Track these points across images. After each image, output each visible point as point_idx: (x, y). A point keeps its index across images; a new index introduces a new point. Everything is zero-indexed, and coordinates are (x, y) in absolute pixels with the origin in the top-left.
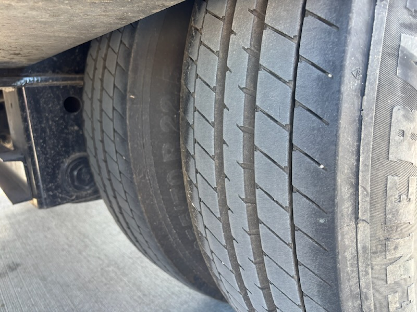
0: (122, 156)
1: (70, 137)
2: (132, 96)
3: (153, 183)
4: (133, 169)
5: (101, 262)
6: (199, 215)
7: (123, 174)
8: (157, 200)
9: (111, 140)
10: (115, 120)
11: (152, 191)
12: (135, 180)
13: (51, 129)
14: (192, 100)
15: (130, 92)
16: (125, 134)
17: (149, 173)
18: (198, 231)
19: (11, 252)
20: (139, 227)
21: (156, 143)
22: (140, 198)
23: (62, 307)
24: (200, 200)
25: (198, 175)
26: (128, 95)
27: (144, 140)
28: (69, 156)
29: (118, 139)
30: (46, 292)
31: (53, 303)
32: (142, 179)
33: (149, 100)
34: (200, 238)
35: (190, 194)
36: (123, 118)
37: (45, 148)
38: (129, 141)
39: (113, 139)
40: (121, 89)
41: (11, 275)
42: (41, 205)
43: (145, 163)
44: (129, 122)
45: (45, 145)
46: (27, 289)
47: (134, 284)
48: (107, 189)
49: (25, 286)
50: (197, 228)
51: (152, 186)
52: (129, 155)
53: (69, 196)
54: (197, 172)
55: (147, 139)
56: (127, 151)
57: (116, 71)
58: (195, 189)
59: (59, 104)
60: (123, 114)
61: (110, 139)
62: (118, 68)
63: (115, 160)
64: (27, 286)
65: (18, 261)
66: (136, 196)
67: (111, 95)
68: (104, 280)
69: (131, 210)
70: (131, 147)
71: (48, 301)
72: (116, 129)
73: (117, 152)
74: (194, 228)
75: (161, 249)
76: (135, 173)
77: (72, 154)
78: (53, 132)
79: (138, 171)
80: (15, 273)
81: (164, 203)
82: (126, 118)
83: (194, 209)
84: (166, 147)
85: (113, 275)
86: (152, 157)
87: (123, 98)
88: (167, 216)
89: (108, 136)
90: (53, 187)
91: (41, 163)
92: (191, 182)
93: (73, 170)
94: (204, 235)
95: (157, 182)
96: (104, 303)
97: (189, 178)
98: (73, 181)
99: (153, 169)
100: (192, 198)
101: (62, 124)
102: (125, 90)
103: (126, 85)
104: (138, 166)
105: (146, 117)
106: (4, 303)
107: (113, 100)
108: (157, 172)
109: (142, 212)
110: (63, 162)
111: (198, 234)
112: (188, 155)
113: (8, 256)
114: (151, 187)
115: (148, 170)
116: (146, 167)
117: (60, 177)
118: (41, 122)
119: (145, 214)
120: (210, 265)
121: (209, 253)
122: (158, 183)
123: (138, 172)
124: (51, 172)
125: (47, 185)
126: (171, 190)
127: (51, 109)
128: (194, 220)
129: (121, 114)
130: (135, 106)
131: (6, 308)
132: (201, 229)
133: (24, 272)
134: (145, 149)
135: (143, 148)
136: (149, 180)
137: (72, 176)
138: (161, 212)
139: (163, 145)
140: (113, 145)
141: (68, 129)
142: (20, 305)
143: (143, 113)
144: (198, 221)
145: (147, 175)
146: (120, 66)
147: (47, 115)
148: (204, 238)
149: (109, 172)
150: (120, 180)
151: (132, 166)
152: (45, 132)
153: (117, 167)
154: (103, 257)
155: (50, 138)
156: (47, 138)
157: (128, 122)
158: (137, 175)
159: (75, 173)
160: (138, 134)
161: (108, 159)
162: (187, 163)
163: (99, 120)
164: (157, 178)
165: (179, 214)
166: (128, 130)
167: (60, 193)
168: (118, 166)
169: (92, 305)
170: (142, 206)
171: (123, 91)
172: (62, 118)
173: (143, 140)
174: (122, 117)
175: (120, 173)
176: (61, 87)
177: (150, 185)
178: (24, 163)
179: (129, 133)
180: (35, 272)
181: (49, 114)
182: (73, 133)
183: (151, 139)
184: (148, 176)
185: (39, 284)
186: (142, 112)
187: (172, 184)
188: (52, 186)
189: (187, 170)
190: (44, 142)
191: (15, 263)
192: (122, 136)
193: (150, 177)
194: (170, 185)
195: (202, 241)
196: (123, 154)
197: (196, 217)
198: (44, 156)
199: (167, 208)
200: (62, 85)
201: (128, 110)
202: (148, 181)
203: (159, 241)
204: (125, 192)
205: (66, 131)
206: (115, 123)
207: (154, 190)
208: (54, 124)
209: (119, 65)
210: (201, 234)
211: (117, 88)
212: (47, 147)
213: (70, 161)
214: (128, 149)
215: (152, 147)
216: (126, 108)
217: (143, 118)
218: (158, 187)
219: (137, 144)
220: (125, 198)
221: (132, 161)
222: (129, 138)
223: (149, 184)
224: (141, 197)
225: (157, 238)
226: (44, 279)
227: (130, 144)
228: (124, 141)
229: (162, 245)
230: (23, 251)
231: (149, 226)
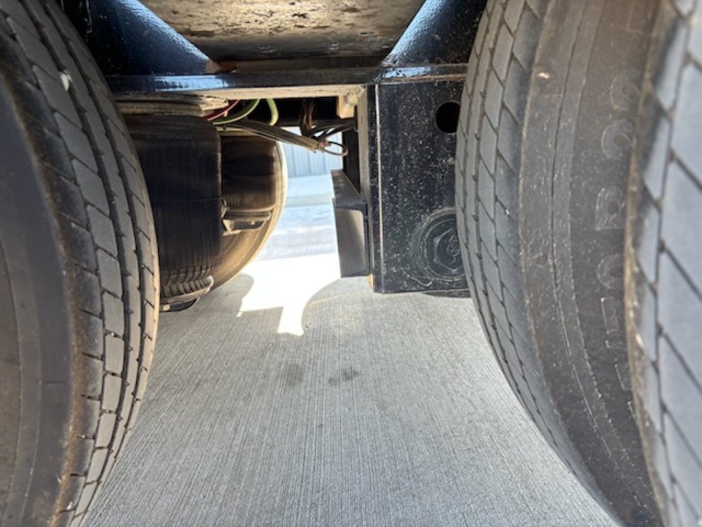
0: (505, 209)
1: (439, 176)
2: (542, 75)
3: (562, 275)
4: (521, 237)
5: (472, 410)
6: (650, 372)
7: (502, 247)
8: (565, 314)
9: (490, 173)
10: (501, 131)
11: (557, 293)
12: (522, 263)
13: (409, 160)
14: (682, 33)
15: (539, 64)
16: (516, 159)
17: (555, 253)
18: (643, 412)
19: (353, 353)
20: (521, 363)
21: (583, 184)
22: (528, 302)
23: (395, 460)
24: (659, 331)
25: (664, 258)
26: (535, 70)
27: (556, 176)
28: (431, 211)
29: (502, 172)
30: (379, 429)
31: (384, 448)
32: (538, 261)
33: (584, 82)
34: (647, 431)
35: (635, 309)
36: (516, 126)
37: (396, 192)
38: (520, 176)
39: (492, 171)
40: (522, 63)
41: (344, 385)
42: (378, 286)
43: (549, 228)
44: (528, 133)
45: (395, 187)
46: (356, 415)
47: (519, 469)
48: (475, 274)
49: (355, 408)
50: (641, 404)
51: (558, 281)
52: (517, 205)
53: (421, 280)
54: (662, 248)
55: (562, 174)
56: (514, 196)
57: (519, 24)
58: (649, 296)
59: (428, 116)
60: (518, 115)
61: (488, 171)
62: (526, 14)
63: (492, 216)
64: (358, 409)
65: (358, 368)
66: (522, 298)
67: (503, 78)
68: (469, 442)
69: (510, 325)
70: (524, 190)
71: (378, 444)
72: (501, 151)
73: (496, 199)
74: (637, 402)
75: (561, 423)
76: (525, 247)
77: (437, 208)
78: (412, 165)
79: (531, 243)
80: (349, 383)
81: (582, 326)
82: (522, 124)
83: (641, 351)
84: (607, 195)
85: (486, 438)
86: (569, 217)
87: (524, 79)
88: (586, 356)
89: (486, 167)
90: (399, 260)
91: (386, 217)
92: (640, 278)
93: (434, 235)
94: (658, 427)
95: (571, 276)
96: (458, 480)
97: (638, 265)
98: (431, 256)
99: (567, 245)
100: (638, 320)
101: (428, 151)
102: (531, 62)
103: (534, 49)
104: (534, 232)
105: (569, 123)
106: (324, 423)
107: (504, 88)
108: (575, 253)
109: (528, 334)
110: (419, 220)
111: (644, 421)
112: (646, 200)
113: (348, 357)
114: (556, 285)
115: (555, 245)
116: (550, 237)
117: (411, 244)
118: (394, 146)
119: (534, 339)
120: (666, 507)
121: (665, 480)
122: (574, 277)
123: (530, 246)
124: (398, 234)
125: (389, 255)
126: (602, 300)
127: (414, 123)
128: (637, 380)
129: (515, 115)
130: (547, 96)
131: (323, 431)
132: (652, 408)
133: (360, 387)
134: (555, 196)
135: (550, 193)
136: (554, 266)
137: (430, 247)
138: (571, 344)
139: (599, 191)
140: (492, 184)
141: (436, 163)
142: (341, 435)
143: (564, 112)
144: (645, 386)
145: (550, 256)
146: (530, 10)
147: (406, 134)
148: (657, 437)
149: (480, 241)
150: (495, 258)
151: (520, 231)
152: (399, 164)
153: (493, 231)
154: (477, 402)
155: (405, 176)
156: (401, 176)
157: (524, 134)
158: (528, 252)
159: (437, 241)
160: (544, 161)
161: (481, 215)
162: (638, 224)
163: (476, 135)
164: (573, 267)
165: (616, 360)
166: (523, 149)
167: (408, 272)
168: (495, 229)
169: (438, 475)
170: (530, 320)
171: (525, 65)
172: (430, 140)
173: (553, 176)
174: (516, 123)
175: (498, 243)
176: (436, 85)
177: (556, 278)
178: (364, 214)
179: (523, 158)
180: (373, 392)
181: (409, 133)
182: (443, 170)
183: (572, 176)
184: (553, 258)
185: (374, 412)
186: (560, 110)
187: (607, 285)
188: (397, 257)
189: (636, 244)
190: (395, 182)
191: (353, 369)
192: (510, 164)
193: (556, 261)
194: (603, 288)
195: (652, 442)
196: (506, 203)
197: (643, 374)
198: (392, 205)
199: (587, 339)
200: (437, 81)
201: (528, 105)
202: (552, 270)
203: (559, 406)
204: (503, 285)
205: (432, 165)
206: (500, 136)
207: (562, 292)
208: (415, 150)
209: (529, 7)
210: (652, 423)
211: (516, 60)
212: (399, 190)
213: (432, 220)
214: (517, 192)
215: (573, 194)
216: (526, 102)
217: (562, 125)
218: (573, 287)
219: (539, 184)
220: (501, 299)
221: (522, 219)
222: (522, 169)
223: (553, 276)
224: (531, 300)
225: (555, 397)
226: (382, 406)
227: (521, 182)
228: (512, 175)
229: (565, 417)
230: (368, 355)
231: (541, 368)
